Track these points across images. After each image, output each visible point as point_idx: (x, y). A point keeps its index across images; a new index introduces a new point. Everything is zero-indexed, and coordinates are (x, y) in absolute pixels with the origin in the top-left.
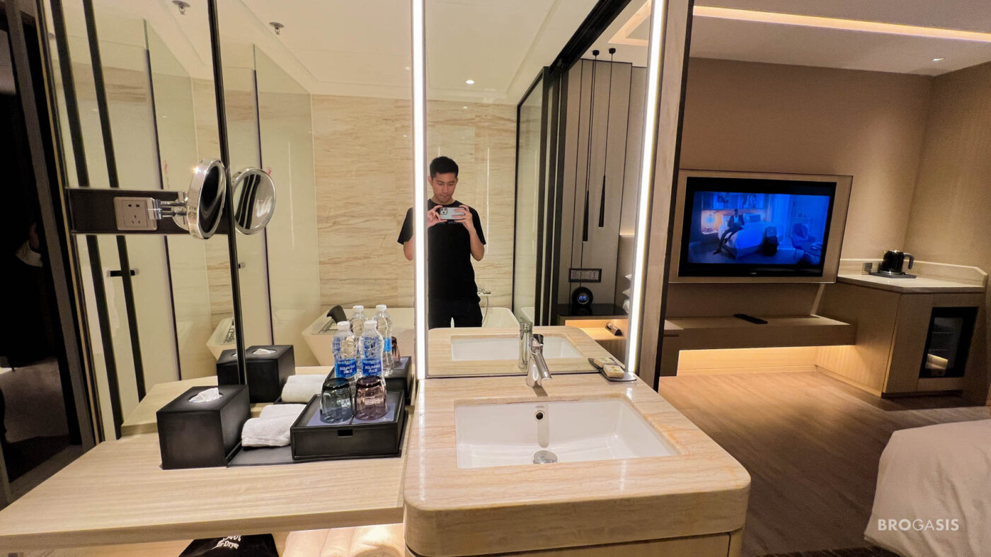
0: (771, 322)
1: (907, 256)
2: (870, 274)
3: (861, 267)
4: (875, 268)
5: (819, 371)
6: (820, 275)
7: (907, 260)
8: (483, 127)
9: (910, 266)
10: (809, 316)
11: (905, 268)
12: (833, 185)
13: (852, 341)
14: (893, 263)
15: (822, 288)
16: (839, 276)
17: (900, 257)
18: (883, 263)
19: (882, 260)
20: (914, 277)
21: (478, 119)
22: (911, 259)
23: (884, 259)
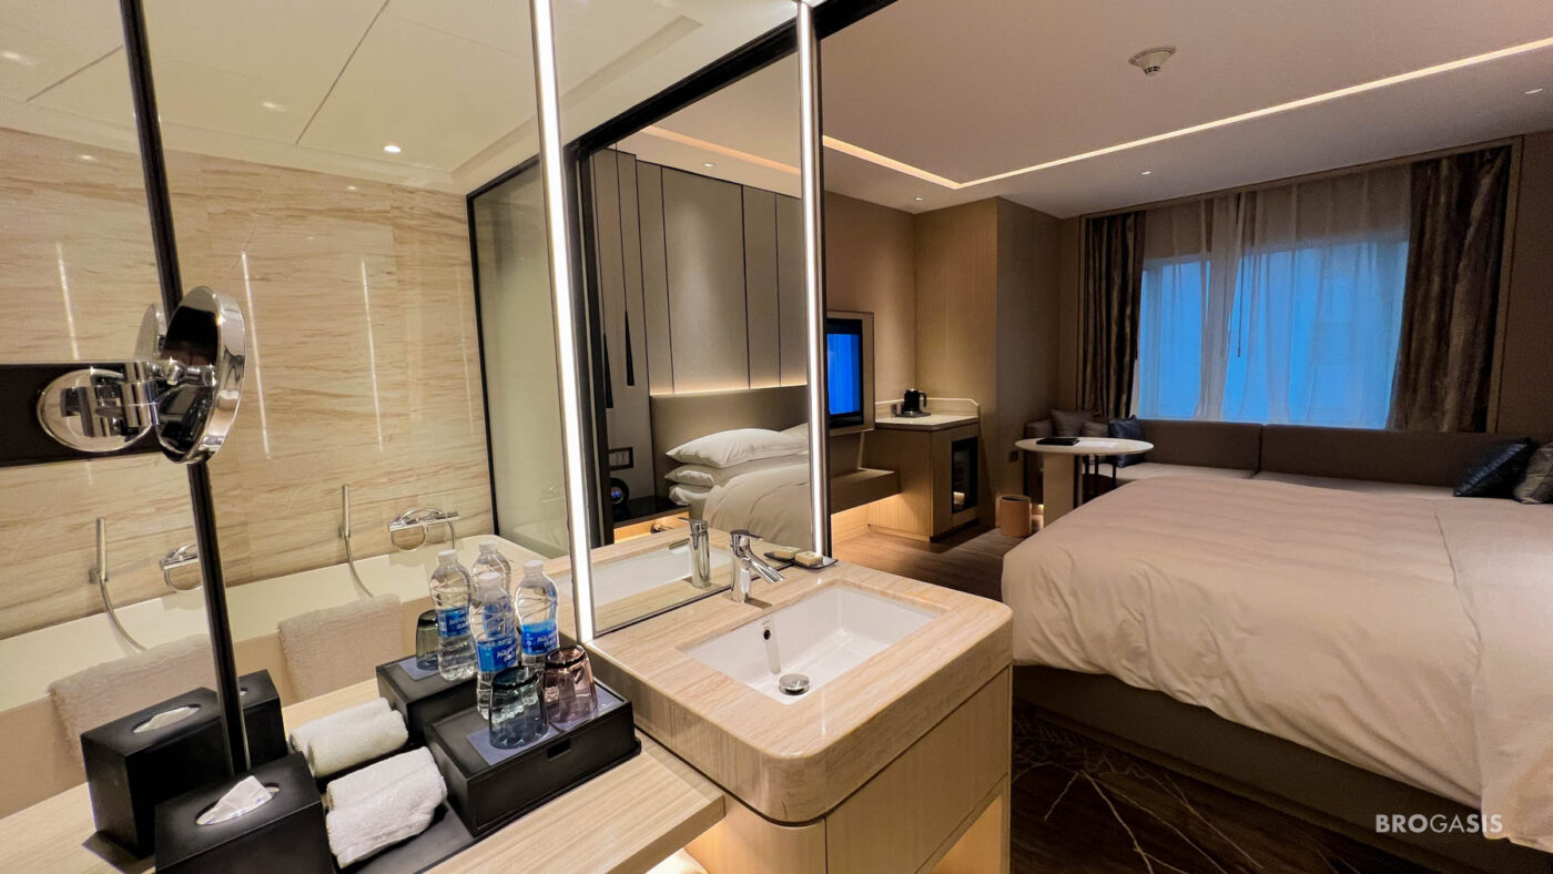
1: (921, 393)
2: (897, 416)
3: (889, 410)
4: (899, 408)
5: (873, 531)
6: (861, 422)
7: (922, 399)
8: (410, 227)
9: (925, 405)
10: (856, 471)
11: (921, 406)
12: (859, 323)
13: (898, 490)
14: (912, 402)
16: (877, 421)
17: (916, 394)
18: (906, 402)
19: (903, 399)
20: (929, 415)
21: (395, 213)
22: (925, 397)
23: (905, 399)
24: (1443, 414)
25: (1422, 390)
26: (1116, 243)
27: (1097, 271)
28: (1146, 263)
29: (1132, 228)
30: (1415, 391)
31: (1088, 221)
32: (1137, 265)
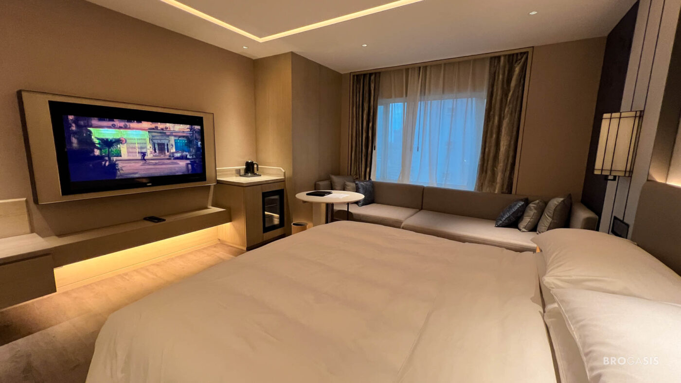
0: (169, 220)
1: (256, 164)
3: (234, 172)
4: (242, 172)
5: (221, 242)
6: (205, 180)
7: (255, 166)
11: (256, 171)
13: (230, 220)
14: (250, 168)
15: (212, 189)
17: (253, 164)
18: (246, 168)
19: (245, 167)
23: (246, 166)
24: (497, 184)
25: (489, 172)
26: (366, 88)
27: (358, 103)
28: (379, 101)
29: (374, 81)
30: (486, 172)
31: (354, 76)
32: (375, 102)
